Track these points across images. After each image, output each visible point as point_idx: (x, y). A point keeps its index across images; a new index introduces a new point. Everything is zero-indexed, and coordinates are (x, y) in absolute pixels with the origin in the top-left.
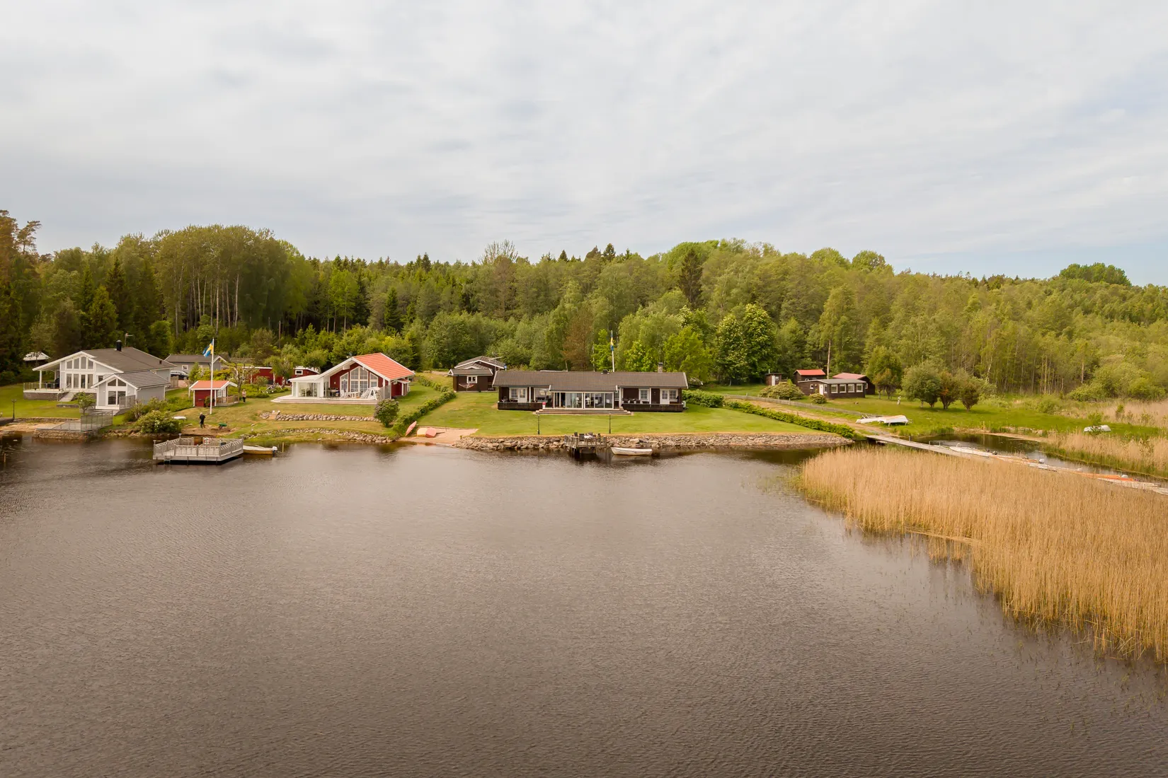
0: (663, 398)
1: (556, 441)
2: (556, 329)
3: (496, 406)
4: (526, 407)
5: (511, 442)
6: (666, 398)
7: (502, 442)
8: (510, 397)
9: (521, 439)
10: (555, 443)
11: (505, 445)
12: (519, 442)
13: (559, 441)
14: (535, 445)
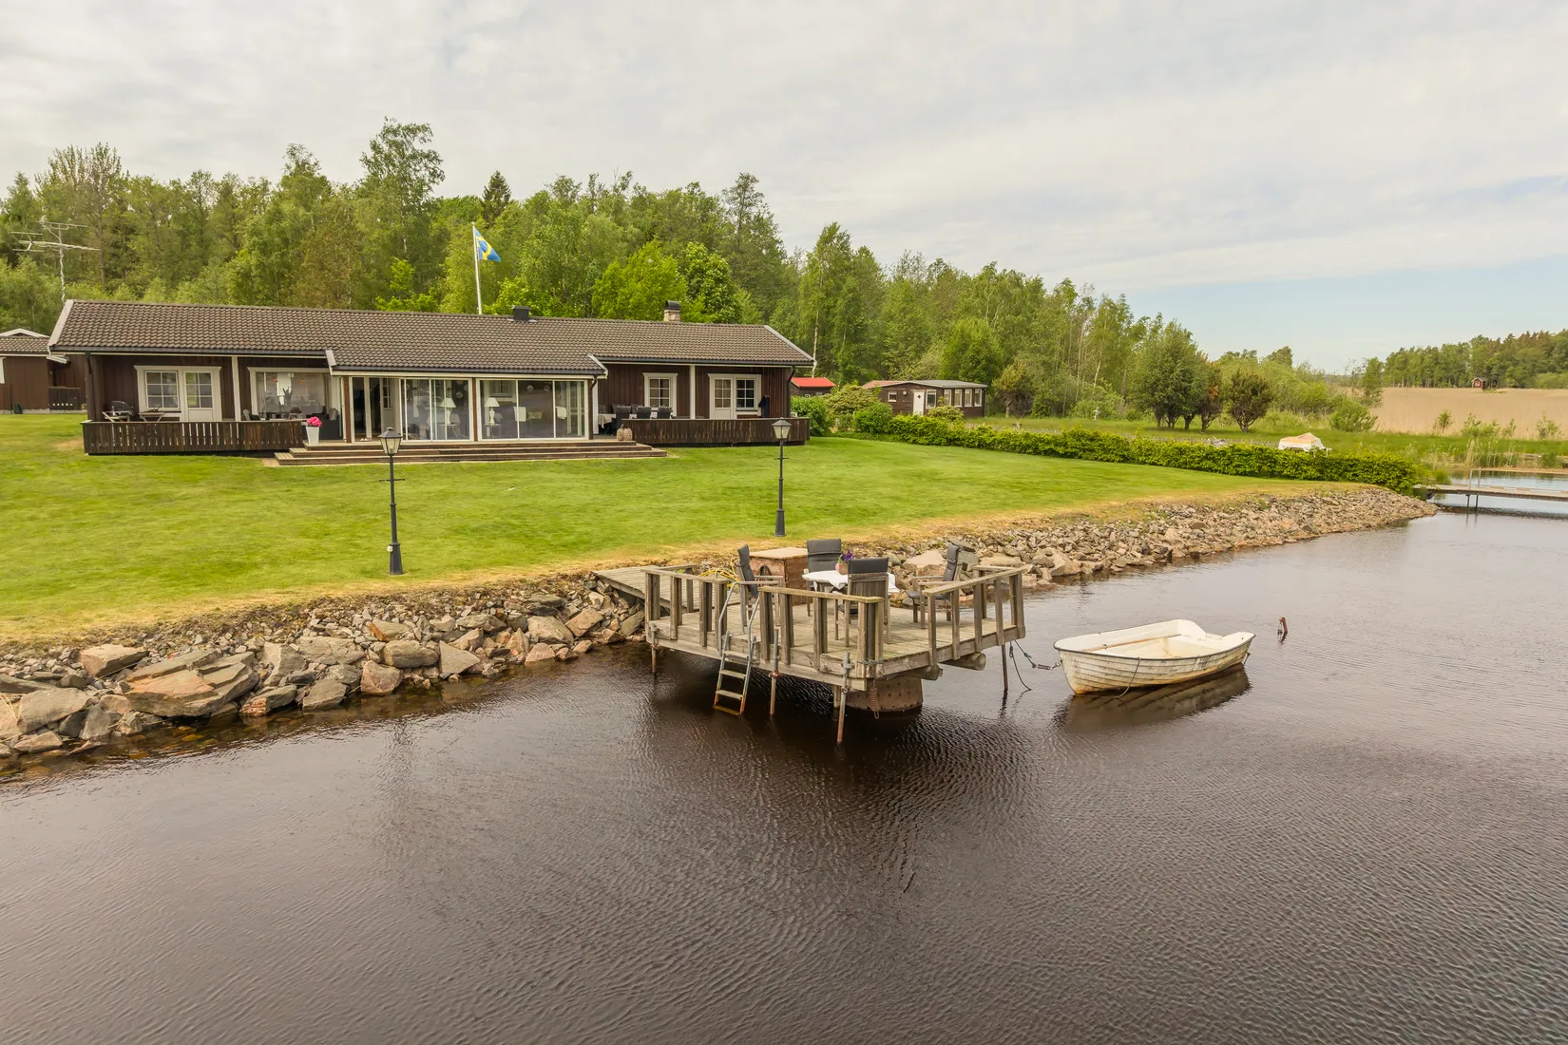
0: (718, 404)
1: (545, 610)
2: (260, 265)
3: (79, 443)
4: (230, 443)
5: (205, 666)
6: (727, 404)
7: (113, 669)
8: (144, 406)
9: (286, 620)
10: (539, 626)
11: (142, 701)
12: (274, 654)
13: (555, 610)
14: (409, 665)
